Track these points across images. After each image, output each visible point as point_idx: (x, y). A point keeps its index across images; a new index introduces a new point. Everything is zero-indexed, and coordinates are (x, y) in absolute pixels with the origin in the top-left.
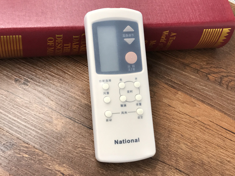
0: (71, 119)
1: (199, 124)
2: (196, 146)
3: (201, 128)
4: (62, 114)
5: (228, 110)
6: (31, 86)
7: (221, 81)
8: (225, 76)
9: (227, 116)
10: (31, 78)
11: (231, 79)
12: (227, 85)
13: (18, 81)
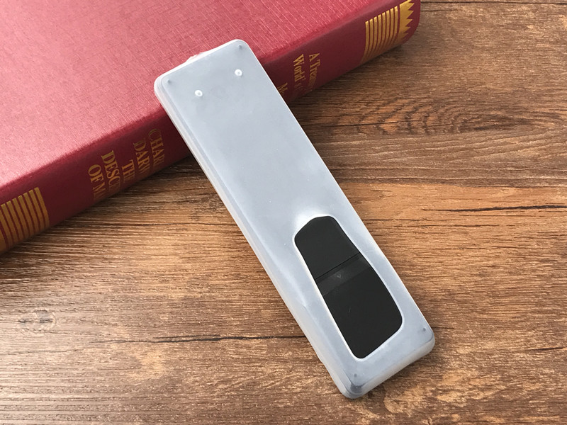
0: (171, 341)
1: (406, 225)
2: (423, 270)
3: (413, 232)
4: (150, 342)
5: (445, 172)
6: (58, 319)
7: (409, 125)
8: (413, 112)
9: (448, 186)
10: (50, 305)
11: (425, 112)
12: (423, 127)
13: (27, 324)
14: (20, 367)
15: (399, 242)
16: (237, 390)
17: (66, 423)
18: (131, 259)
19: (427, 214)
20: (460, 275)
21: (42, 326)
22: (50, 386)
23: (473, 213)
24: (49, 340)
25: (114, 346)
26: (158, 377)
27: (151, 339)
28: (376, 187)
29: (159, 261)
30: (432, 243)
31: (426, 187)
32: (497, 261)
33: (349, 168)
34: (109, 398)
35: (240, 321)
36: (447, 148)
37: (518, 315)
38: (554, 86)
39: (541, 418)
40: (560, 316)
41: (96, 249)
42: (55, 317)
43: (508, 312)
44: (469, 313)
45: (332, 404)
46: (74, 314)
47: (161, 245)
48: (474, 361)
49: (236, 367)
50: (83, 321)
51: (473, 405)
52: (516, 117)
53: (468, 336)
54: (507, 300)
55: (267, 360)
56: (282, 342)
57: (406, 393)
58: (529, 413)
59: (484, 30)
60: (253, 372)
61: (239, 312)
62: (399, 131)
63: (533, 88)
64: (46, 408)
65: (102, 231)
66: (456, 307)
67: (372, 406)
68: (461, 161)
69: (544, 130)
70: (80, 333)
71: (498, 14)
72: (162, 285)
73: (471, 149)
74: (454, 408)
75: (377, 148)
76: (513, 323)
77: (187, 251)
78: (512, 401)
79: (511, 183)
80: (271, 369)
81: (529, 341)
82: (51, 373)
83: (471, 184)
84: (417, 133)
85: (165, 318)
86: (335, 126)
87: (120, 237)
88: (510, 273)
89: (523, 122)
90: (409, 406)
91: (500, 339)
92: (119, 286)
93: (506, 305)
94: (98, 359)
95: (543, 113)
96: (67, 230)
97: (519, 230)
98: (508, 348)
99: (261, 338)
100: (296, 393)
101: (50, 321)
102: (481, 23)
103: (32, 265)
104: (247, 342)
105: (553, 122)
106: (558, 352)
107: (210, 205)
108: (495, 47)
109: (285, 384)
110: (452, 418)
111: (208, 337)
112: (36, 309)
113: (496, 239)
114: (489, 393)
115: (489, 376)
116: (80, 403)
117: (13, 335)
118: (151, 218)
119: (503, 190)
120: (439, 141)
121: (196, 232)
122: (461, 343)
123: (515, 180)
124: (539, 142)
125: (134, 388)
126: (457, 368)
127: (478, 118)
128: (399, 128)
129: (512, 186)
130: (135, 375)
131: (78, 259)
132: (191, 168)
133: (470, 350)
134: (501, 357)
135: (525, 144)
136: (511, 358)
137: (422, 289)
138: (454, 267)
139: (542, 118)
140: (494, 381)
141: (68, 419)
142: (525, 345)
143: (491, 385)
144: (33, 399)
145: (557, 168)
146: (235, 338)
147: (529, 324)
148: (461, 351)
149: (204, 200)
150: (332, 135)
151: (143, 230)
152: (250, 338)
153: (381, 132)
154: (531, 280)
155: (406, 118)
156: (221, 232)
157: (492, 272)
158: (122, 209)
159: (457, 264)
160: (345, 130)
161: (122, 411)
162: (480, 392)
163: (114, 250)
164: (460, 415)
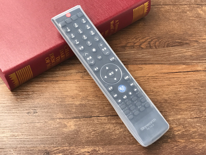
0: (76, 118)
1: (150, 78)
2: (156, 93)
3: (153, 80)
4: (69, 118)
5: (162, 61)
6: (39, 112)
7: (150, 45)
8: (151, 41)
9: (163, 65)
10: (36, 107)
11: (155, 41)
12: (155, 46)
13: (30, 114)
14: (28, 128)
15: (148, 84)
16: (98, 133)
17: (43, 145)
18: (62, 92)
19: (157, 75)
20: (169, 94)
21: (34, 114)
22: (38, 134)
23: (172, 74)
24: (37, 119)
25: (58, 120)
26: (73, 130)
27: (69, 117)
28: (140, 66)
29: (71, 92)
30: (159, 84)
31: (156, 66)
33: (131, 60)
34: (57, 137)
35: (98, 111)
36: (162, 53)
37: (188, 107)
38: (196, 31)
39: (196, 140)
40: (201, 106)
41: (50, 89)
43: (184, 106)
44: (172, 106)
45: (129, 137)
46: (44, 110)
47: (71, 87)
48: (174, 122)
49: (97, 126)
50: (48, 112)
51: (174, 136)
52: (184, 42)
53: (172, 114)
54: (184, 102)
56: (112, 117)
58: (192, 138)
59: (173, 14)
60: (103, 127)
61: (98, 108)
62: (147, 48)
63: (190, 32)
64: (37, 141)
65: (52, 83)
66: (168, 105)
68: (167, 57)
69: (194, 46)
70: (47, 116)
71: (177, 8)
72: (72, 100)
73: (170, 53)
74: (168, 137)
75: (140, 53)
76: (186, 109)
77: (80, 89)
78: (187, 135)
79: (184, 64)
80: (109, 126)
81: (192, 115)
82: (38, 129)
83: (171, 64)
84: (152, 48)
85: (74, 110)
86: (126, 46)
87: (58, 84)
88: (185, 93)
89: (187, 43)
91: (182, 115)
92: (59, 101)
93: (184, 103)
94: (53, 124)
95: (193, 40)
96: (41, 83)
97: (187, 79)
98: (185, 117)
99: (105, 116)
100: (117, 134)
101: (37, 112)
102: (172, 12)
103: (30, 95)
104: (100, 118)
105: (196, 43)
106: (201, 118)
107: (87, 73)
108: (177, 19)
109: (114, 131)
110: (168, 141)
111: (88, 116)
112: (32, 109)
113: (180, 82)
114: (179, 132)
115: (179, 127)
116: (48, 139)
117: (25, 118)
118: (68, 78)
120: (160, 51)
121: (82, 82)
122: (170, 116)
123: (185, 62)
124: (192, 50)
125: (65, 133)
127: (172, 42)
129: (184, 65)
130: (65, 129)
131: (45, 92)
133: (173, 118)
134: (183, 120)
135: (188, 51)
136: (186, 121)
137: (157, 99)
138: (166, 92)
139: (193, 42)
140: (181, 128)
141: (44, 144)
142: (190, 116)
143: (180, 130)
144: (33, 138)
145: (199, 58)
146: (97, 116)
147: (191, 109)
148: (170, 119)
149: (85, 72)
150: (125, 49)
151: (65, 82)
152: (102, 116)
153: (141, 48)
154: (192, 95)
155: (149, 43)
156: (91, 82)
157: (179, 93)
158: (58, 75)
159: (168, 91)
160: (129, 48)
161: (61, 141)
162: (177, 132)
163: (56, 89)
164: (171, 140)
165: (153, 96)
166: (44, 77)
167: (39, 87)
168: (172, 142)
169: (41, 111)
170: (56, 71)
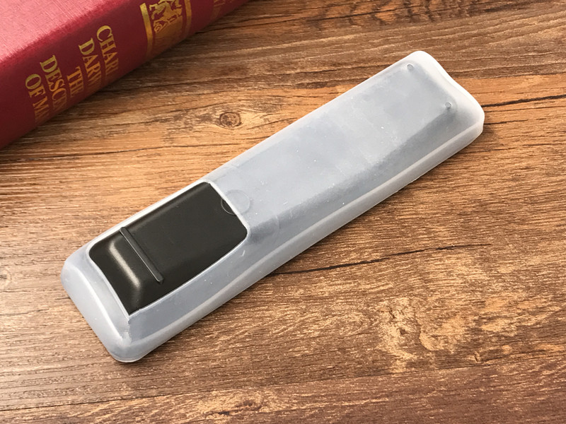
5: (457, 64)
6: (14, 274)
7: (409, 11)
9: (463, 79)
12: (426, 13)
16: (242, 341)
17: (35, 401)
18: (96, 195)
20: (490, 181)
22: (12, 358)
23: (496, 108)
24: (4, 302)
29: (130, 195)
32: (531, 162)
33: (345, 67)
34: (87, 366)
36: (456, 35)
37: (563, 222)
41: (51, 187)
42: (9, 272)
43: (551, 220)
44: (505, 225)
45: (358, 346)
46: (33, 267)
47: (130, 175)
48: (519, 280)
49: (238, 313)
50: (45, 275)
51: (524, 332)
53: (509, 252)
54: (548, 206)
55: (275, 302)
56: (290, 278)
57: (444, 325)
60: (260, 318)
62: (399, 20)
64: (10, 385)
65: (57, 164)
66: (490, 219)
67: (406, 345)
68: (475, 49)
70: (42, 288)
73: (485, 34)
74: (503, 338)
75: (375, 41)
76: (559, 232)
77: (164, 180)
79: (536, 71)
80: (281, 312)
82: (11, 341)
83: (490, 75)
84: (419, 21)
86: (322, 19)
87: (79, 169)
88: (548, 175)
90: (450, 341)
91: (545, 252)
93: (548, 211)
94: (68, 318)
96: (14, 166)
97: (551, 123)
98: (557, 262)
100: (314, 338)
101: (3, 277)
107: (186, 123)
109: (300, 329)
110: (502, 351)
113: (527, 135)
114: (541, 317)
115: (539, 296)
116: (51, 375)
118: (115, 143)
119: (527, 79)
120: (446, 28)
121: (171, 157)
122: (501, 262)
123: (539, 66)
124: (561, 20)
126: (501, 291)
128: (399, 17)
129: (537, 73)
131: (29, 200)
132: (157, 81)
133: (514, 268)
134: (550, 274)
135: (545, 24)
136: (562, 273)
138: (482, 173)
140: (545, 302)
141: (39, 396)
143: (543, 308)
148: (503, 270)
149: (177, 118)
150: (320, 30)
151: (105, 159)
153: (378, 23)
155: (405, 4)
156: (202, 154)
157: (527, 175)
158: (78, 135)
159: (485, 169)
160: (336, 23)
161: (103, 380)
162: (531, 317)
163: (74, 186)
164: (512, 346)
165: (435, 193)
166: (23, 145)
167: (7, 181)
168: (520, 355)
169: (21, 272)
170: (69, 120)
